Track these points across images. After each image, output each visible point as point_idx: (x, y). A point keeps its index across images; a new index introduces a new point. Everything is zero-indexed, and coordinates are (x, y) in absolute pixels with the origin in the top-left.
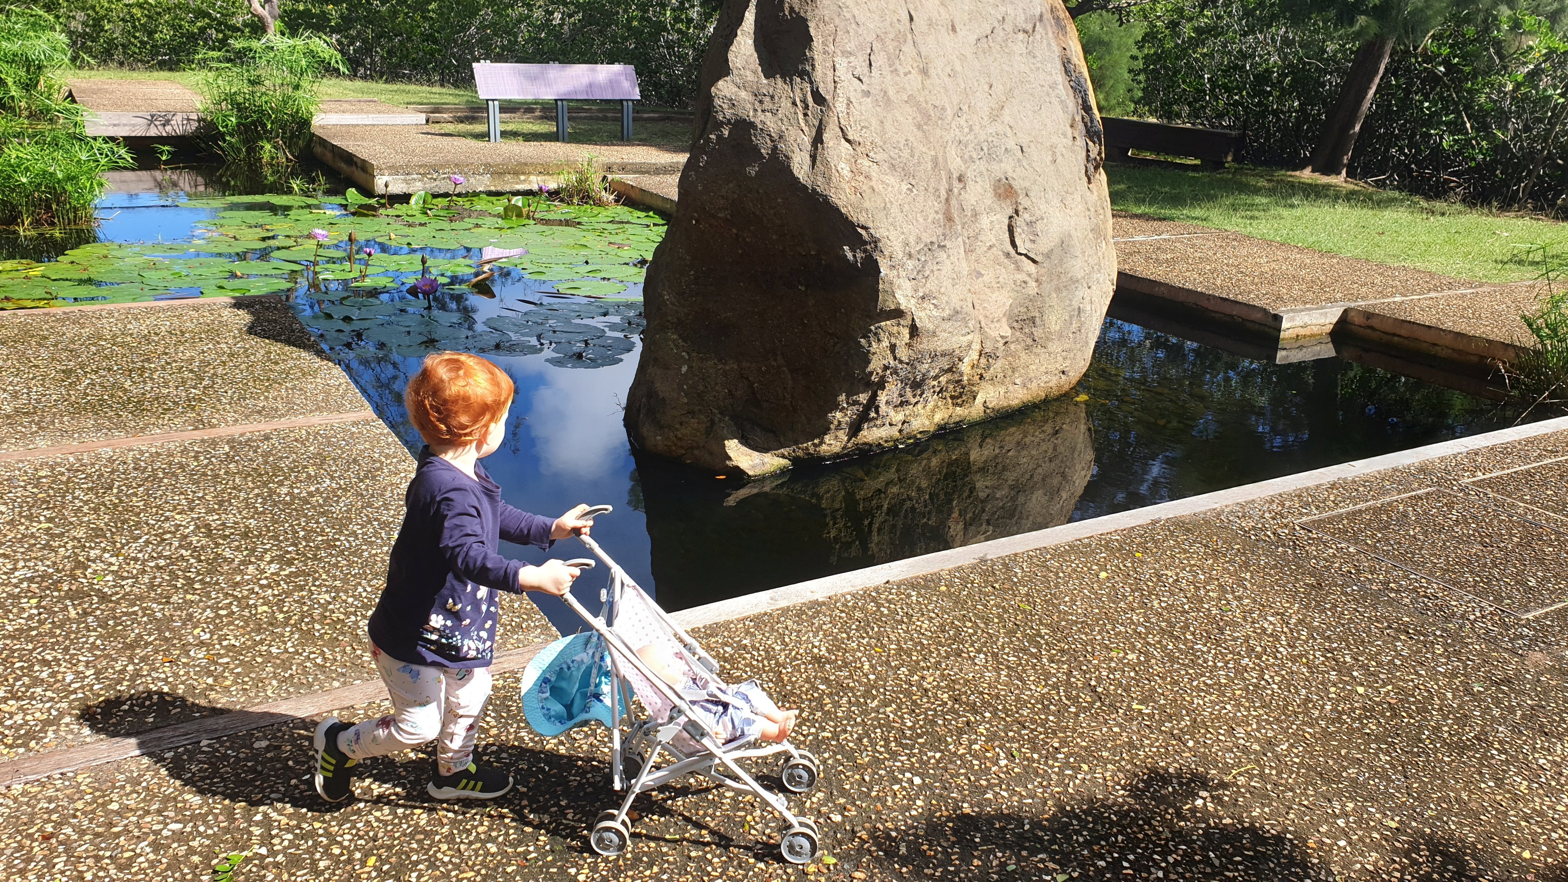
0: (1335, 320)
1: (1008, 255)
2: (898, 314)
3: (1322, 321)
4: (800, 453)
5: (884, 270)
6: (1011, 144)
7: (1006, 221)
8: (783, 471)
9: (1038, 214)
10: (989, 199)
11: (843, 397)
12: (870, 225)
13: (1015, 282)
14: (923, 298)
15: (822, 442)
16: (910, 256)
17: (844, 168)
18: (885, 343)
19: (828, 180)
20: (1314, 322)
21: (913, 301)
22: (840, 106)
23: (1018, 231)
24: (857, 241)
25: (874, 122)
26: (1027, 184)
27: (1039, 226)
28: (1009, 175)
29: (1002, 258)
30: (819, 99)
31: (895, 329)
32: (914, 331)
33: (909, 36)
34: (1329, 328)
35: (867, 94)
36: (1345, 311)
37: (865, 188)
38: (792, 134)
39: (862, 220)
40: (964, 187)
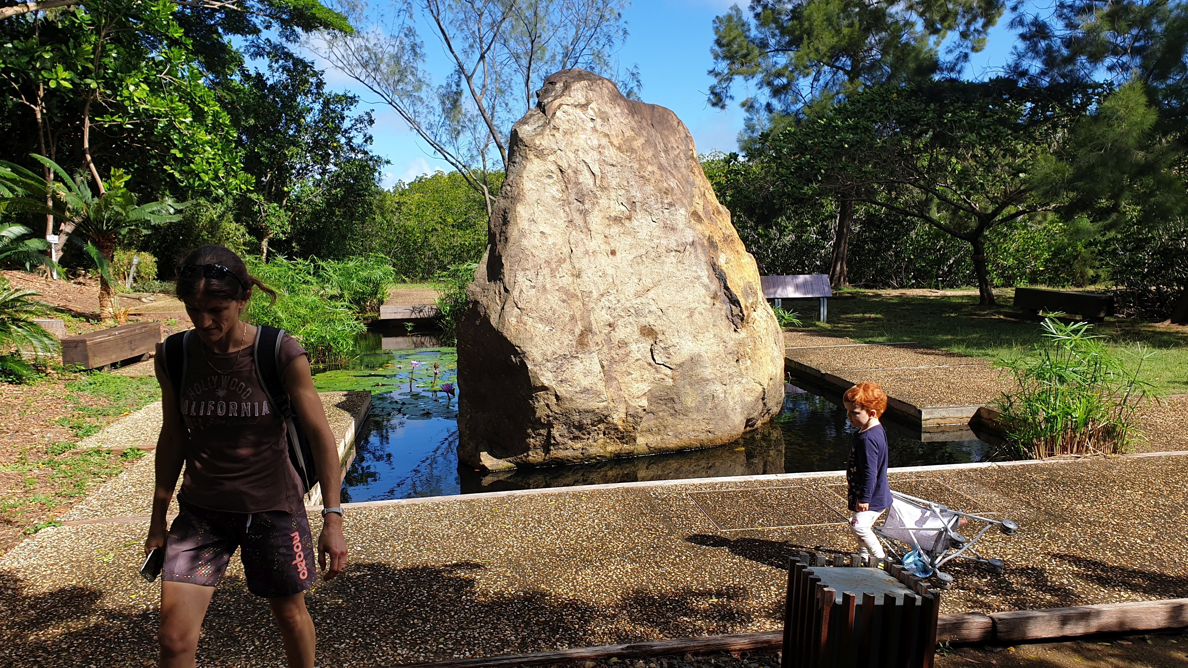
0: (971, 415)
1: (650, 364)
2: (544, 388)
3: (959, 415)
4: (518, 460)
5: (530, 367)
6: (654, 308)
7: (649, 347)
8: (510, 470)
9: (670, 343)
10: (636, 335)
11: (530, 431)
12: (521, 345)
13: (654, 378)
14: (561, 381)
15: (528, 455)
16: (548, 361)
17: (513, 321)
18: (542, 403)
19: (504, 325)
20: (952, 415)
21: (554, 382)
22: (515, 293)
23: (656, 352)
24: (516, 354)
25: (534, 300)
26: (664, 328)
27: (671, 350)
28: (651, 323)
29: (646, 366)
30: (506, 290)
31: (546, 396)
32: (557, 397)
33: (568, 260)
34: (966, 421)
35: (534, 287)
36: (979, 410)
37: (522, 329)
38: (492, 305)
39: (517, 344)
40: (614, 330)
